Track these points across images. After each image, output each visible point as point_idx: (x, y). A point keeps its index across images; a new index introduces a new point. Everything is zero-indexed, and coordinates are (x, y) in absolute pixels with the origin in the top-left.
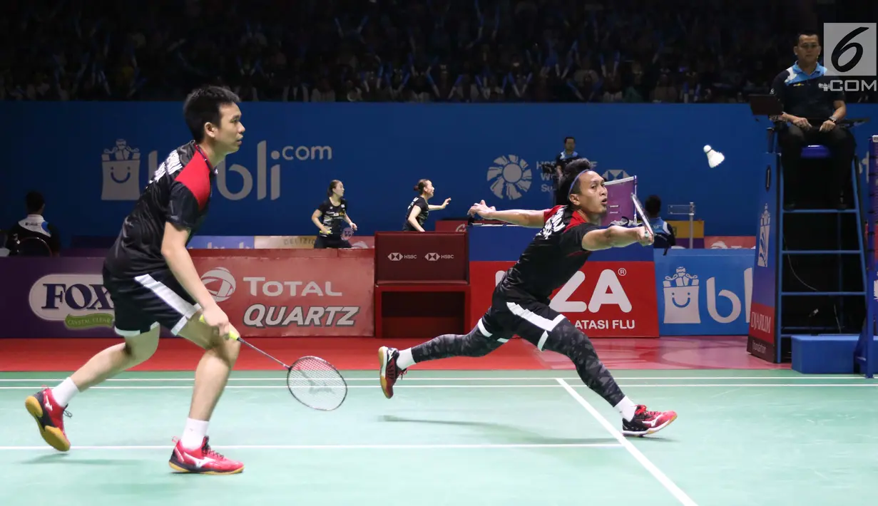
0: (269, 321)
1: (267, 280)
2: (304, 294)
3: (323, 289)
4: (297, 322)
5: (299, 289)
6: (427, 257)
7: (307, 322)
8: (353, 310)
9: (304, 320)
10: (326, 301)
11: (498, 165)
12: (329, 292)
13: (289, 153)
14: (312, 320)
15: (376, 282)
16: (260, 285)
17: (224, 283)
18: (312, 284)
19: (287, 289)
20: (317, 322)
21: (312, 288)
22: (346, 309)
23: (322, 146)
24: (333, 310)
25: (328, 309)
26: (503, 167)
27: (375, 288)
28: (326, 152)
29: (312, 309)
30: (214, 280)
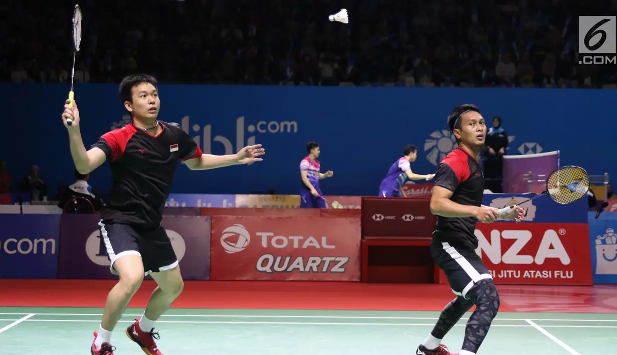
0: (276, 268)
1: (275, 235)
2: (305, 246)
3: (320, 243)
4: (298, 269)
5: (301, 242)
6: (404, 218)
7: (307, 269)
8: (344, 260)
9: (305, 267)
10: (322, 253)
11: (433, 139)
12: (325, 245)
13: (262, 127)
14: (311, 267)
15: (362, 237)
16: (269, 239)
17: (241, 237)
18: (311, 238)
19: (291, 242)
20: (315, 269)
21: (311, 242)
22: (338, 259)
23: (290, 121)
24: (327, 260)
25: (324, 259)
26: (438, 139)
27: (362, 242)
28: (292, 126)
29: (311, 259)
30: (231, 235)
